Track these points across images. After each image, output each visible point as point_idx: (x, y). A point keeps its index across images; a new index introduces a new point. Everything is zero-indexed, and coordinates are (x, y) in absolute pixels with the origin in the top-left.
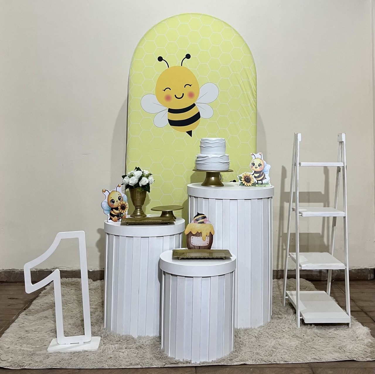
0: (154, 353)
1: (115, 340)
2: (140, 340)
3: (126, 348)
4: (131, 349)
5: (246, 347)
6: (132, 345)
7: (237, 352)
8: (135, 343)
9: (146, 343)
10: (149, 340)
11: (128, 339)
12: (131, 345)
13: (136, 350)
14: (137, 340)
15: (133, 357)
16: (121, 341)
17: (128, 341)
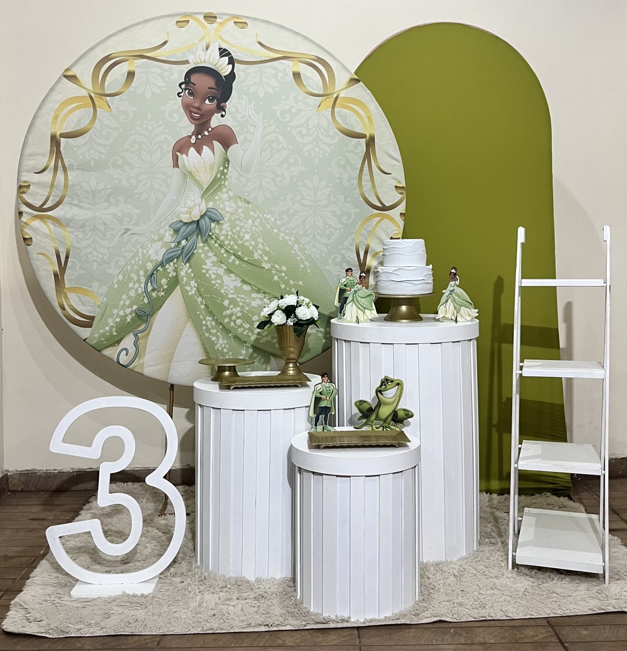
0: (285, 607)
1: (218, 585)
2: (259, 585)
3: (238, 599)
4: (247, 601)
5: (440, 593)
6: (248, 594)
7: (426, 602)
8: (252, 589)
9: (271, 590)
10: (274, 585)
11: (240, 584)
12: (245, 594)
13: (255, 602)
14: (255, 584)
15: (251, 614)
16: (228, 586)
17: (241, 587)
